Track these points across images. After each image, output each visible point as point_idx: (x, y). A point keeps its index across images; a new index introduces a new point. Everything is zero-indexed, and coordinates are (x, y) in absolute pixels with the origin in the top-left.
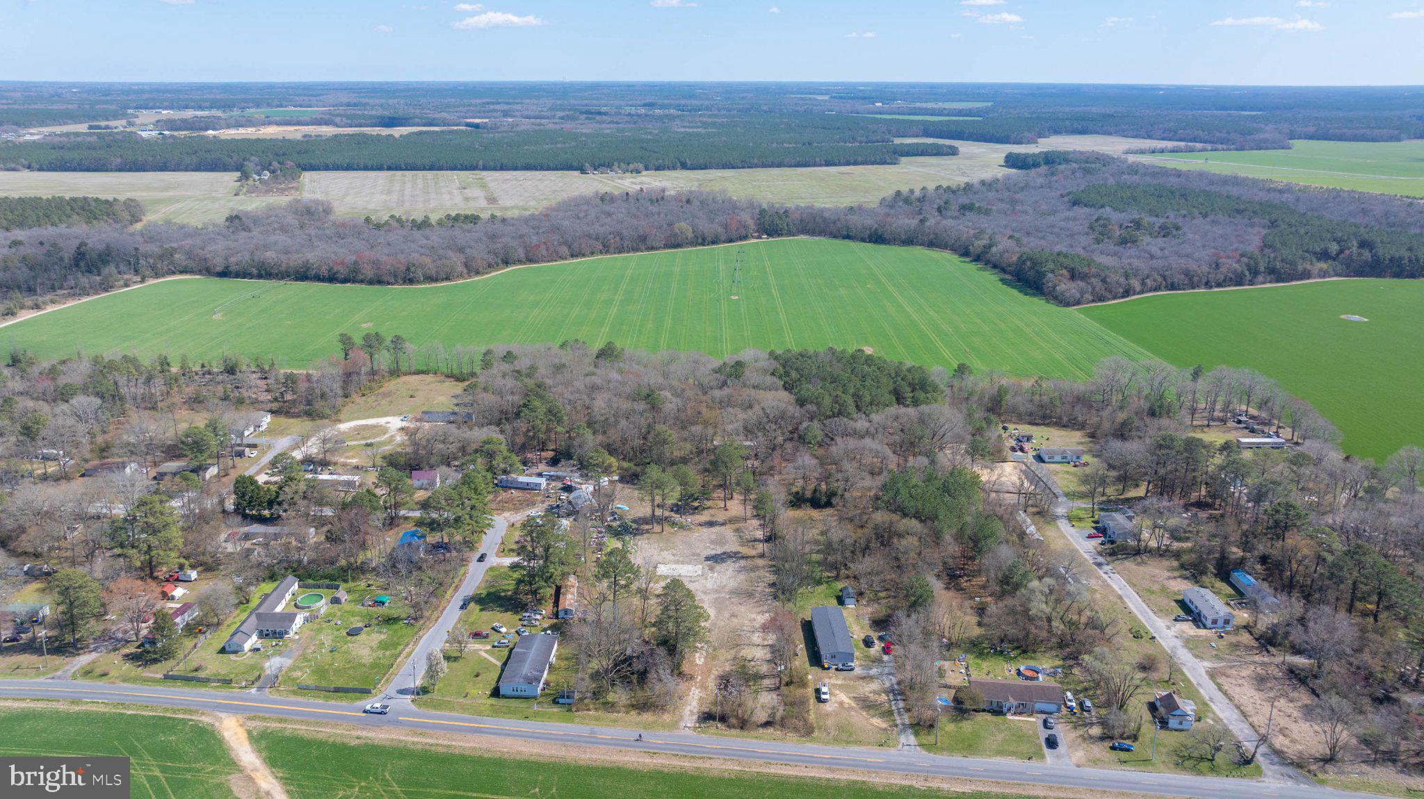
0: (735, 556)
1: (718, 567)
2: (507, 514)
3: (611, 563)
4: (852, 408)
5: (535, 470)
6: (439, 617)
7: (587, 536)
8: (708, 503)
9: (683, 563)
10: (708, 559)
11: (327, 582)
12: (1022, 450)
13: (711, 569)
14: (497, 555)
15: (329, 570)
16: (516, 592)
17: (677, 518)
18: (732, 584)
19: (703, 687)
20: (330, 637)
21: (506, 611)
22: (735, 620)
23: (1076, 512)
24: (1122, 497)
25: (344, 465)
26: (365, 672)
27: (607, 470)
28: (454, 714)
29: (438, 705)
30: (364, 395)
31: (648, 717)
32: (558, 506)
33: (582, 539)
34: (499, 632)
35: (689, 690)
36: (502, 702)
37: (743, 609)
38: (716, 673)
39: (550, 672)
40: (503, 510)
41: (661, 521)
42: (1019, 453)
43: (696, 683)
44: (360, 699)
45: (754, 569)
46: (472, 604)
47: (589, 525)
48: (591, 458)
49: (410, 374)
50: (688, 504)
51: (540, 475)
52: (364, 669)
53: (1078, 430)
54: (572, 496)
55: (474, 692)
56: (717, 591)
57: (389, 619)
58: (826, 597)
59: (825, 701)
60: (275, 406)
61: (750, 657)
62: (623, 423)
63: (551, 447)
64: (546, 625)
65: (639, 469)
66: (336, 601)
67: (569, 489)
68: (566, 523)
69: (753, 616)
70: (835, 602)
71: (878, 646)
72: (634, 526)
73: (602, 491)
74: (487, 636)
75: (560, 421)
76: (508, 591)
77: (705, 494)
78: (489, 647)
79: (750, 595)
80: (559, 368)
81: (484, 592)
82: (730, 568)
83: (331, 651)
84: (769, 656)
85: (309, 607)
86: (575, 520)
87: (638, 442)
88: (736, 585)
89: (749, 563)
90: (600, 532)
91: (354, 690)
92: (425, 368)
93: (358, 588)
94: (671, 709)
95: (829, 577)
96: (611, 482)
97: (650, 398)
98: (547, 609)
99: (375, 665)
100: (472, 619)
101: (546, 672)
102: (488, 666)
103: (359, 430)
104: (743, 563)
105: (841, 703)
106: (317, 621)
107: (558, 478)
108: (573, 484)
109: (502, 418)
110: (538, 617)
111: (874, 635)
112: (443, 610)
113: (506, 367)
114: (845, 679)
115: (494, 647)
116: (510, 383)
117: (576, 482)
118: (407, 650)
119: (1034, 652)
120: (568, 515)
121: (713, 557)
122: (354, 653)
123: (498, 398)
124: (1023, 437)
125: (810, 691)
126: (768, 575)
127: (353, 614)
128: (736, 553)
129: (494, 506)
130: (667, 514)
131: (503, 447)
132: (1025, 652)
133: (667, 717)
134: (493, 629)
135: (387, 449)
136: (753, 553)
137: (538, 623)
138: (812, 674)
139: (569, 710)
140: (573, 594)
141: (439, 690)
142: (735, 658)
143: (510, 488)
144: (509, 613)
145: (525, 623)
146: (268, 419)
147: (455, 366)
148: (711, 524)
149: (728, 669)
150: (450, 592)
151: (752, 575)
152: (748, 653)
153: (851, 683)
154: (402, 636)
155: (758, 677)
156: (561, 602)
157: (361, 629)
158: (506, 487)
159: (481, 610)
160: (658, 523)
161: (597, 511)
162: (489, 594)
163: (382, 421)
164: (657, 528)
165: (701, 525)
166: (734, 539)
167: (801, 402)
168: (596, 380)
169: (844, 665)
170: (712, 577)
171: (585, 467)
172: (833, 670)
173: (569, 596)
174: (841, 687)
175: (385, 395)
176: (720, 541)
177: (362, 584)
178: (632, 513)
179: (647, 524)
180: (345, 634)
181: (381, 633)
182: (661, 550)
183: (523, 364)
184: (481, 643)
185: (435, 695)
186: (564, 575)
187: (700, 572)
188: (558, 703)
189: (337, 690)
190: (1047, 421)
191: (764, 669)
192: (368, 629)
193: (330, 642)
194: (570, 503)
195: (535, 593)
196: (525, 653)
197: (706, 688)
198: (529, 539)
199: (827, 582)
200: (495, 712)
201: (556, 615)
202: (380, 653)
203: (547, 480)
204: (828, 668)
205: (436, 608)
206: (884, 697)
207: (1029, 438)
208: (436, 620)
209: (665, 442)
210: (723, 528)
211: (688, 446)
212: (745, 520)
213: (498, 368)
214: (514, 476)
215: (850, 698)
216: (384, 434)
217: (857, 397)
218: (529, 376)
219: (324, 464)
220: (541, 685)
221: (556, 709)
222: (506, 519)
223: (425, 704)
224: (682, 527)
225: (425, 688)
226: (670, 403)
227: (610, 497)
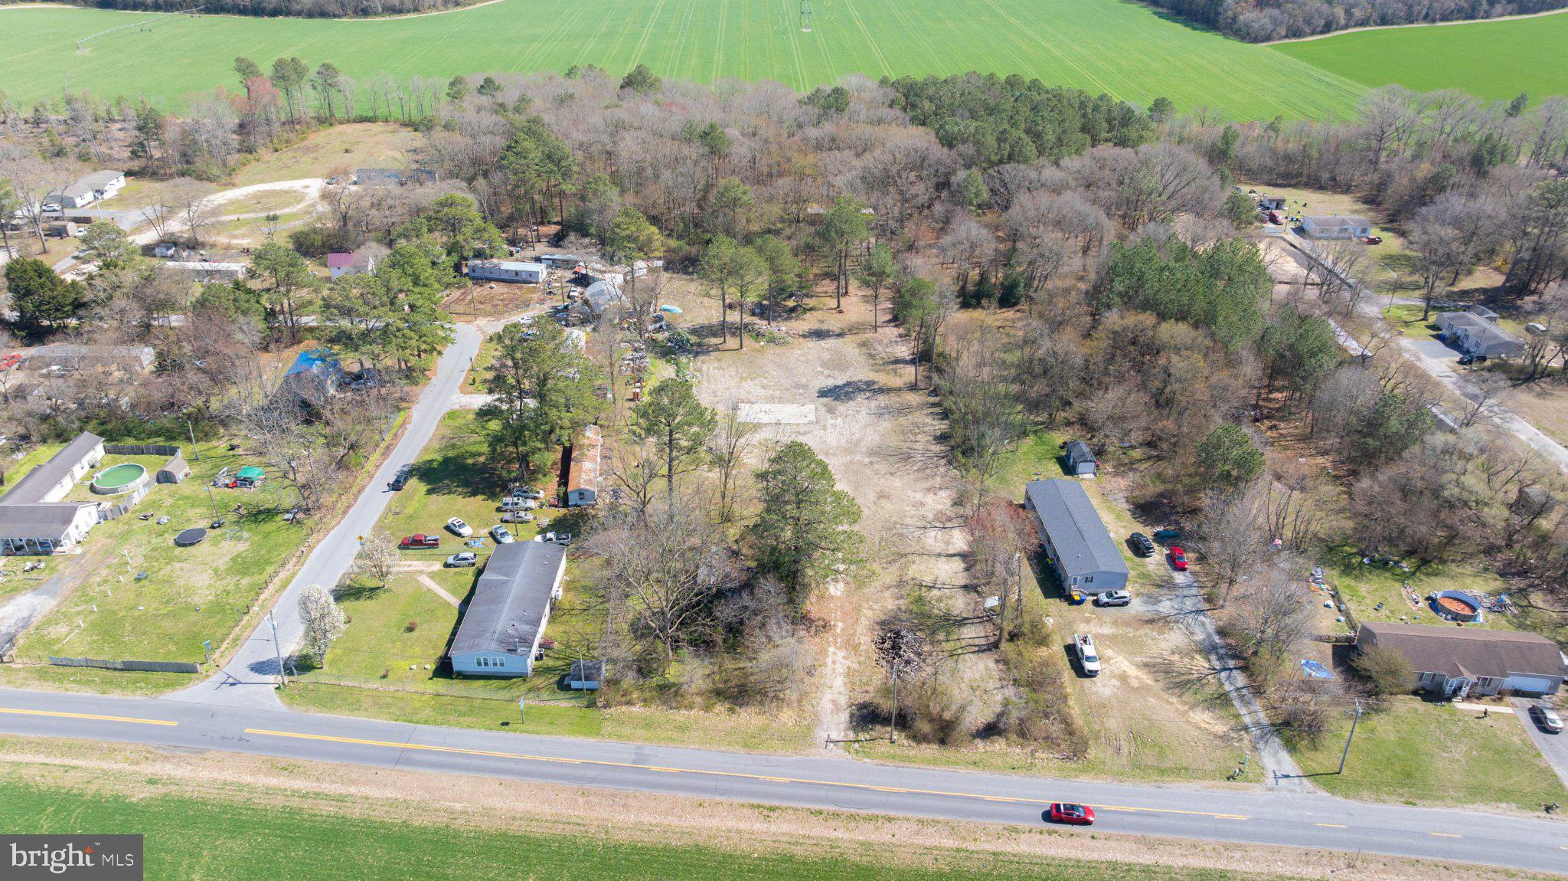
0: (871, 388)
1: (842, 408)
2: (482, 321)
3: (663, 409)
4: (1030, 149)
5: (529, 253)
6: (349, 507)
7: (615, 356)
8: (810, 302)
9: (781, 400)
10: (823, 394)
11: (161, 441)
12: (1273, 219)
13: (831, 410)
14: (463, 391)
15: (167, 420)
16: (493, 457)
17: (761, 324)
18: (872, 438)
19: (852, 646)
20: (143, 550)
21: (474, 494)
22: (887, 505)
23: (1396, 313)
24: (1455, 289)
25: (228, 247)
26: (195, 624)
27: (644, 249)
28: (360, 718)
29: (330, 699)
30: (277, 151)
31: (748, 718)
32: (566, 307)
33: (606, 362)
34: (459, 535)
35: (823, 652)
36: (457, 687)
37: (897, 482)
38: (870, 614)
39: (552, 620)
40: (476, 314)
41: (738, 330)
42: (1271, 225)
43: (835, 636)
44: (170, 685)
45: (904, 410)
46: (413, 482)
47: (618, 337)
48: (618, 226)
49: (348, 121)
50: (778, 304)
51: (538, 260)
52: (194, 617)
53: (1342, 192)
54: (589, 292)
55: (401, 665)
56: (848, 451)
57: (259, 512)
58: (1039, 459)
59: (1092, 674)
60: (135, 165)
61: (928, 579)
62: (666, 175)
63: (555, 219)
64: (545, 521)
65: (694, 250)
66: (165, 478)
67: (583, 281)
68: (579, 335)
69: (919, 496)
70: (1055, 469)
71: (1158, 556)
72: (693, 339)
73: (637, 285)
74: (435, 544)
75: (567, 175)
76: (480, 454)
77: (805, 288)
78: (438, 566)
79: (906, 457)
80: (563, 100)
81: (439, 457)
82: (861, 409)
83: (138, 580)
84: (962, 579)
85: (115, 491)
86: (594, 330)
87: (690, 208)
88: (877, 438)
89: (893, 400)
90: (636, 350)
91: (164, 667)
92: (371, 114)
93: (212, 453)
94: (794, 697)
95: (1036, 424)
96: (652, 271)
97: (710, 140)
98: (547, 488)
99: (218, 608)
100: (409, 511)
101: (544, 622)
102: (432, 606)
103: (258, 198)
104: (883, 400)
105: (1123, 678)
106: (125, 516)
107: (567, 264)
108: (591, 274)
109: (474, 170)
110: (531, 503)
111: (1147, 532)
112: (359, 492)
113: (485, 100)
114: (1115, 623)
115: (447, 565)
116: (488, 119)
117: (594, 270)
118: (282, 575)
119: (1443, 562)
120: (584, 322)
121: (830, 391)
122: (181, 582)
123: (470, 141)
124: (1271, 201)
125: (1057, 649)
126: (929, 420)
127: (193, 502)
128: (869, 384)
129: (460, 308)
130: (747, 319)
131: (474, 212)
132: (1425, 562)
133: (787, 717)
134: (448, 528)
135: (299, 225)
136: (897, 382)
137: (530, 516)
138: (1053, 614)
139: (592, 705)
140: (593, 460)
141: (332, 664)
142: (901, 583)
143: (489, 280)
144: (480, 497)
145: (508, 516)
146: (122, 182)
147: (414, 112)
148: (819, 334)
149: (891, 605)
150: (375, 457)
151: (902, 420)
152: (925, 570)
153: (1131, 632)
154: (277, 546)
155: (952, 622)
156: (572, 475)
157: (201, 533)
158: (480, 279)
159: (429, 492)
160: (733, 334)
161: (631, 315)
162: (446, 461)
163: (297, 185)
164: (732, 342)
165: (804, 336)
166: (862, 359)
167: (948, 141)
168: (622, 114)
169: (1110, 595)
170: (834, 426)
171: (609, 245)
172: (1088, 605)
173: (587, 465)
174: (1113, 639)
175: (307, 150)
176: (838, 363)
177: (220, 446)
178: (688, 318)
179: (715, 335)
180: (171, 543)
181: (239, 539)
182: (742, 379)
183: (510, 96)
184: (423, 558)
185: (324, 676)
186: (577, 426)
187: (812, 417)
188: (568, 688)
189: (129, 667)
190: (1293, 182)
191: (959, 604)
192: (217, 532)
193: (140, 560)
194: (586, 302)
195: (524, 459)
196: (504, 583)
197: (856, 647)
198: (510, 363)
199: (1035, 432)
200: (444, 712)
201: (564, 500)
202: (230, 582)
203: (549, 267)
204: (1080, 602)
205: (346, 490)
206: (1200, 663)
207: (1279, 204)
208: (345, 513)
209: (735, 202)
210: (840, 340)
211: (776, 210)
212: (875, 328)
213: (471, 101)
214: (495, 261)
215: (1138, 666)
216: (299, 202)
217: (1036, 136)
218: (517, 110)
219: (193, 245)
220: (535, 650)
221: (564, 704)
222: (479, 328)
223: (304, 696)
224: (772, 340)
225: (306, 657)
226: (741, 150)
227: (652, 292)
